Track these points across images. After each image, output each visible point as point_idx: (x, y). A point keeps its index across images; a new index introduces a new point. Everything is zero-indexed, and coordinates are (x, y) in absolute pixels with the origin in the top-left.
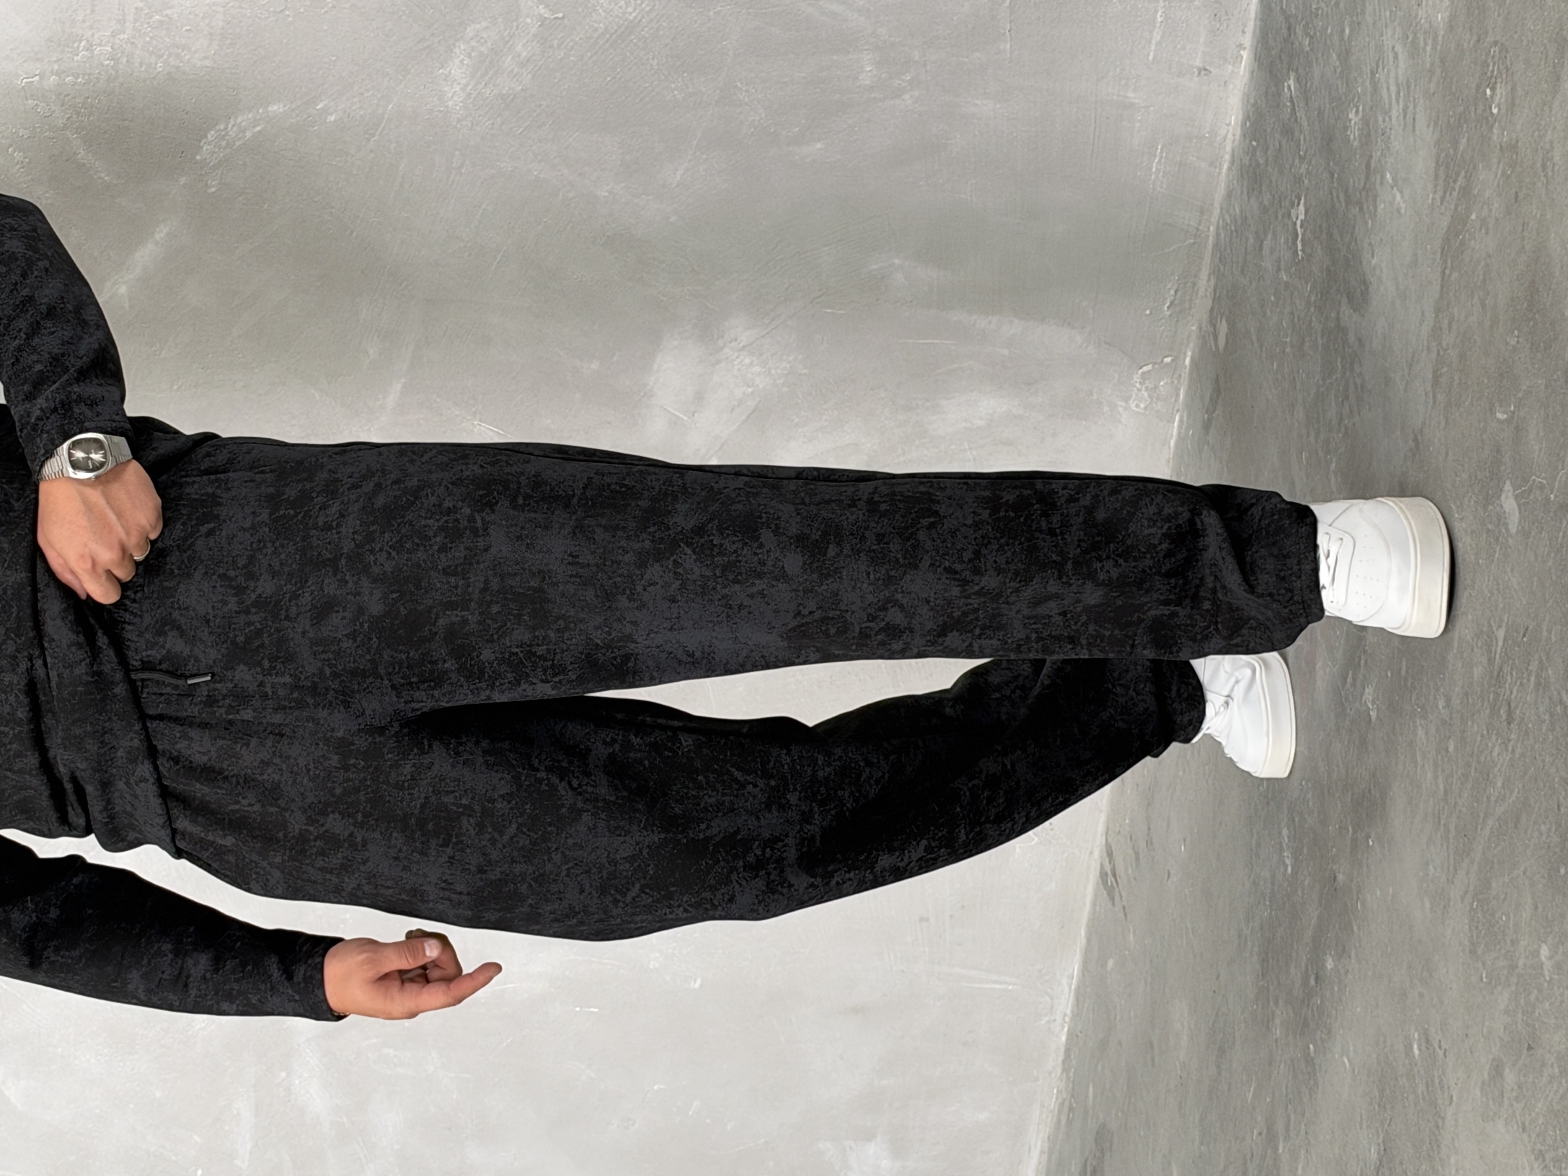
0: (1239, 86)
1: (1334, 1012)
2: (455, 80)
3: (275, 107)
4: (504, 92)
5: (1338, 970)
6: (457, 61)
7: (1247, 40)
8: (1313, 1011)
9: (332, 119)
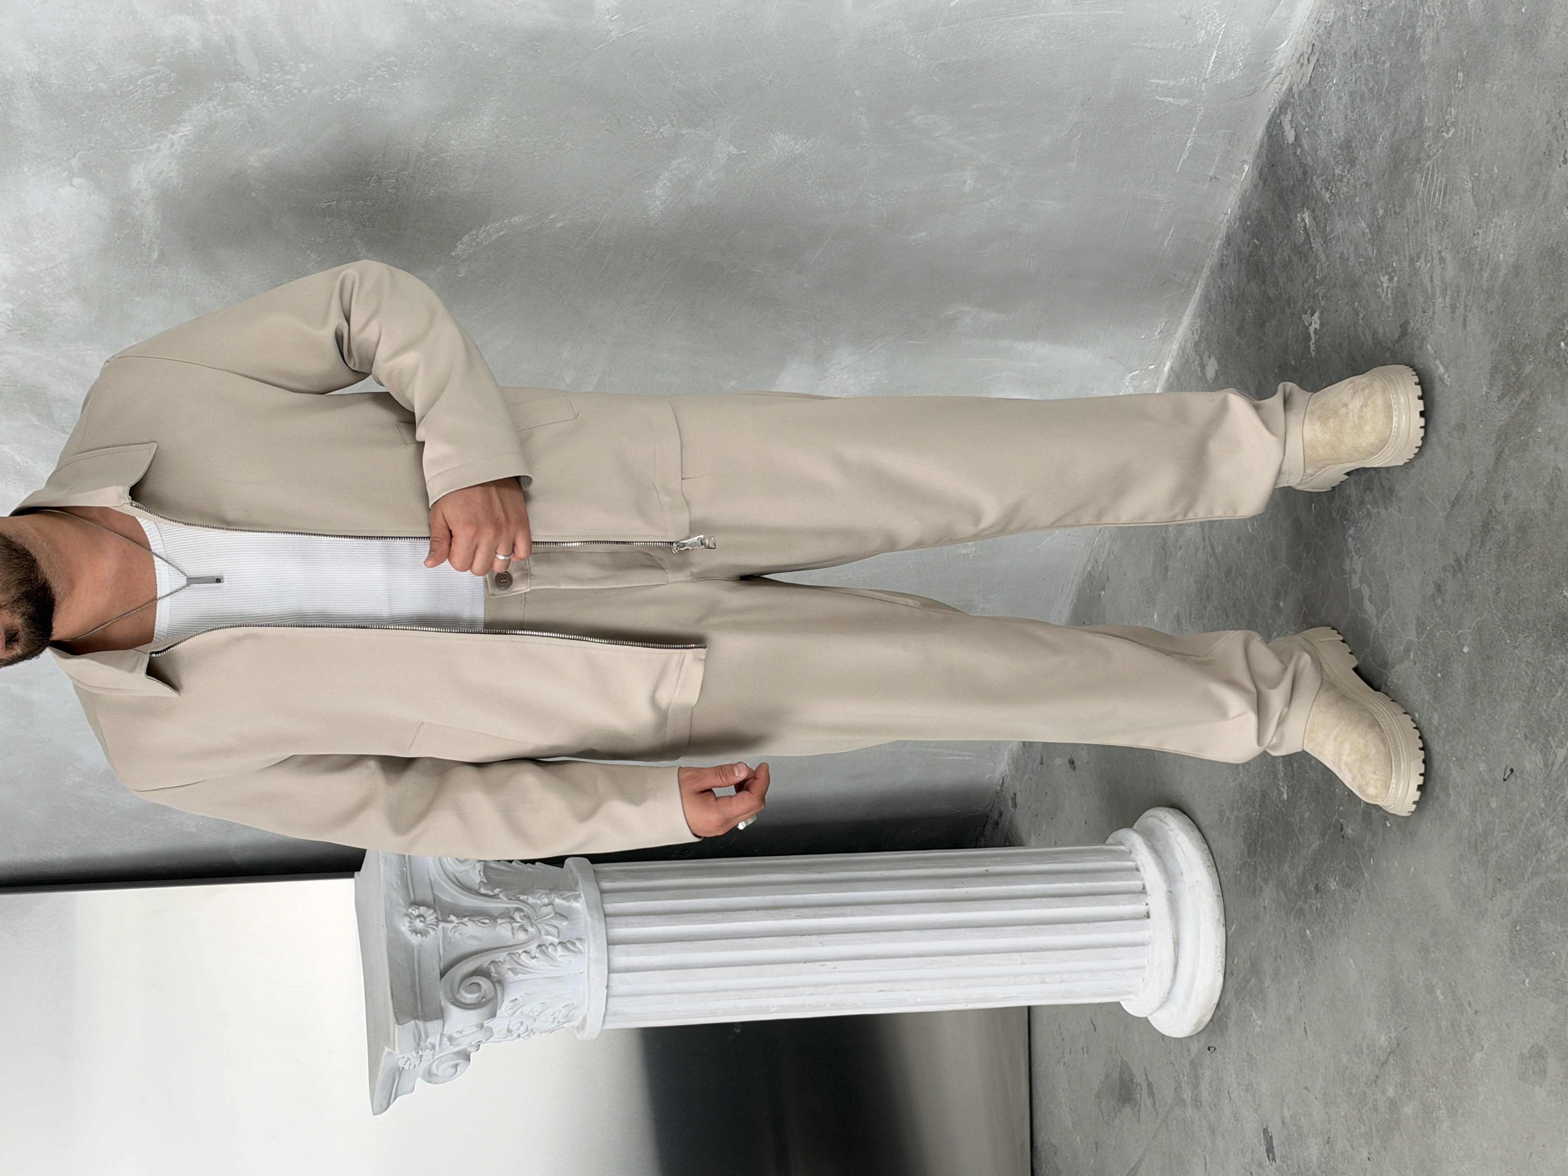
0: (1238, 189)
1: (1338, 922)
2: (658, 197)
3: (517, 219)
4: (694, 204)
5: (1345, 896)
6: (661, 184)
7: (1250, 157)
8: (1310, 907)
9: (559, 225)
